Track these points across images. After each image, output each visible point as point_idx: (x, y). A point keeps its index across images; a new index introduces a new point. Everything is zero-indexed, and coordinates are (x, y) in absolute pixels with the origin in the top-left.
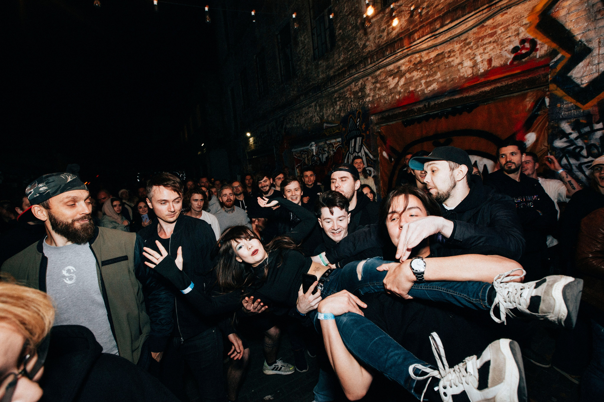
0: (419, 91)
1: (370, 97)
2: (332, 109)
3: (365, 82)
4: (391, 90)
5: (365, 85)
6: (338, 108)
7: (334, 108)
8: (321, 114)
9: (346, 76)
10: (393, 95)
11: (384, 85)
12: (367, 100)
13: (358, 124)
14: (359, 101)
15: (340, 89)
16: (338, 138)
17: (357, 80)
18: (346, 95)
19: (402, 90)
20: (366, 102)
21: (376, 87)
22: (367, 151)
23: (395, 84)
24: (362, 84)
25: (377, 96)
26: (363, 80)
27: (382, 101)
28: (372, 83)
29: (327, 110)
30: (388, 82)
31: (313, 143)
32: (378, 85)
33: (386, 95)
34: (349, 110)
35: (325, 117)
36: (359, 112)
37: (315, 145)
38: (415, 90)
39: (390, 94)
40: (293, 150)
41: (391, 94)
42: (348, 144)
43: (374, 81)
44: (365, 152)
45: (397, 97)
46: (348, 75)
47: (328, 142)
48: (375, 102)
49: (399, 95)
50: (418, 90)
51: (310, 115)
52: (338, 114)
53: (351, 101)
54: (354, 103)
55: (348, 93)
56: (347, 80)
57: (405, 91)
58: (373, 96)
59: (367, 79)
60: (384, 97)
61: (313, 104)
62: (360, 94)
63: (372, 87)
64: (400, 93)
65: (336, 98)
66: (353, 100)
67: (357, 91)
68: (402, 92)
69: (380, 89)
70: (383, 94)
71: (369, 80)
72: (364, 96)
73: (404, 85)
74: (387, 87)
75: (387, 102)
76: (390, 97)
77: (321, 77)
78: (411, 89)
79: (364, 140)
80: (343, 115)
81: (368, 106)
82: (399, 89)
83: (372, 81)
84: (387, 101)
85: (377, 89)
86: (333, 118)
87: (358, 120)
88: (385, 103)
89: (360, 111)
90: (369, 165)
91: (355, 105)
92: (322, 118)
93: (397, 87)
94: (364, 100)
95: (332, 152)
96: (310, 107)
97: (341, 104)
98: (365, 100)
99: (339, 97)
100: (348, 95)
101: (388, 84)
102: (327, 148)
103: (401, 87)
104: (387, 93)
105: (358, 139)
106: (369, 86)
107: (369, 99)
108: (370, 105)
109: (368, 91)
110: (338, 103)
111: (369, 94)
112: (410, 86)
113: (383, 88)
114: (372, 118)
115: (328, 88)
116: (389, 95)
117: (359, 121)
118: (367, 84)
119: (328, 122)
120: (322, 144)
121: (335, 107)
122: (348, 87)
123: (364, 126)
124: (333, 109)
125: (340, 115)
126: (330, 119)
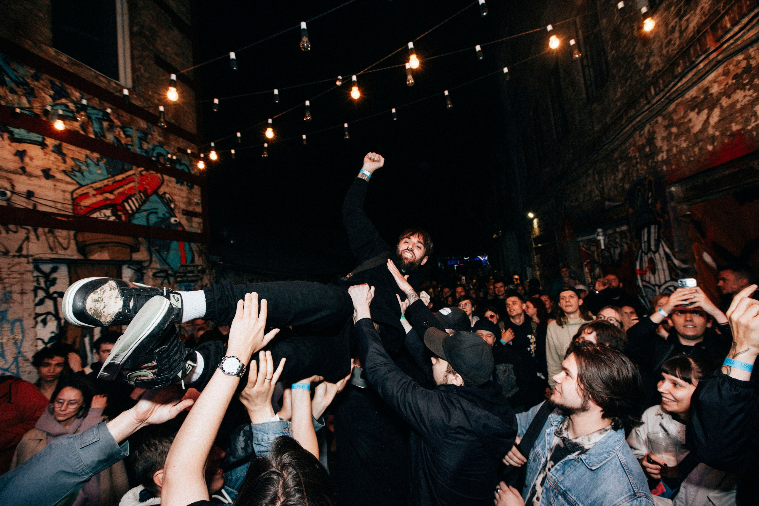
0: (752, 130)
1: (663, 152)
2: (613, 177)
3: (653, 127)
4: (696, 135)
5: (654, 132)
6: (620, 175)
7: (615, 177)
8: (601, 185)
9: (624, 122)
10: (701, 144)
11: (683, 129)
12: (660, 158)
13: (650, 201)
14: (648, 162)
15: (620, 145)
16: (623, 224)
17: (641, 126)
18: (629, 153)
19: (717, 133)
20: (658, 162)
21: (670, 133)
22: (667, 250)
23: (702, 122)
24: (649, 131)
25: (674, 150)
26: (650, 124)
27: (684, 157)
28: (664, 126)
29: (607, 180)
30: (690, 120)
31: (600, 230)
32: (674, 130)
33: (688, 147)
34: (635, 178)
35: (606, 191)
36: (650, 182)
37: (601, 234)
38: (743, 129)
39: (696, 142)
40: (579, 239)
41: (698, 142)
42: (639, 236)
43: (666, 123)
44: (666, 253)
45: (710, 148)
46: (626, 121)
47: (618, 230)
48: (672, 162)
49: (713, 143)
50: (749, 128)
51: (589, 188)
52: (621, 185)
53: (637, 163)
54: (641, 166)
55: (632, 149)
56: (627, 128)
57: (723, 134)
58: (668, 151)
59: (657, 122)
60: (687, 149)
61: (591, 171)
62: (647, 150)
63: (665, 134)
64: (713, 138)
65: (617, 159)
66: (638, 160)
67: (643, 145)
68: (718, 136)
69: (677, 136)
70: (684, 145)
71: (659, 122)
72: (656, 151)
73: (720, 121)
74: (688, 130)
75: (692, 159)
76: (696, 150)
77: (596, 129)
78: (735, 127)
79: (662, 230)
80: (627, 186)
81: (662, 170)
82: (711, 131)
83: (663, 124)
84: (691, 157)
85: (673, 137)
86: (616, 193)
87: (650, 194)
88: (690, 161)
89: (652, 179)
90: (674, 277)
91: (642, 169)
92: (602, 192)
93: (708, 127)
94: (655, 160)
95: (625, 247)
96: (588, 176)
97: (624, 169)
98: (657, 159)
99: (620, 158)
100: (631, 154)
101: (691, 125)
102: (619, 239)
103: (713, 127)
104: (690, 142)
105: (653, 229)
106: (661, 133)
107: (663, 157)
108: (664, 168)
109: (659, 143)
110: (620, 167)
111: (661, 147)
112: (731, 122)
113: (682, 134)
114: (673, 189)
115: (605, 145)
116: (694, 146)
117: (652, 196)
118: (657, 130)
119: (610, 200)
120: (610, 232)
121: (617, 174)
122: (631, 140)
123: (659, 206)
124: (615, 178)
125: (623, 187)
126: (612, 194)
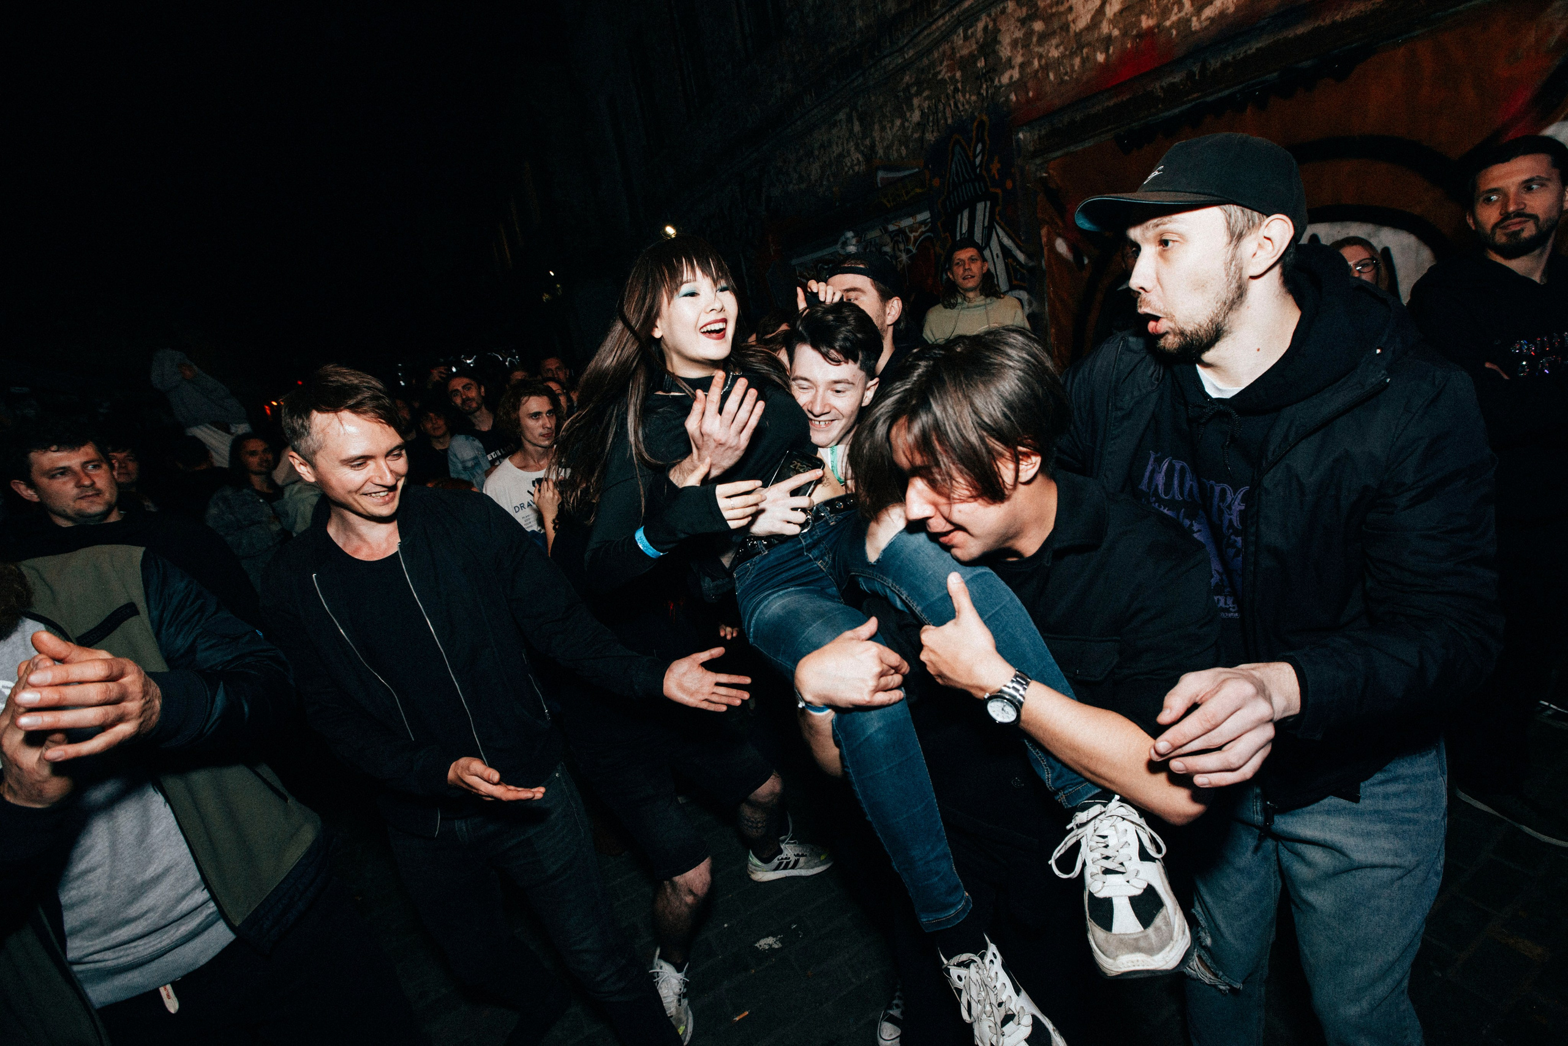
0: (1171, 27)
1: (1013, 67)
2: (898, 122)
3: (994, 21)
4: (1079, 35)
5: (996, 31)
6: (916, 116)
7: (904, 119)
8: (868, 142)
9: (938, 7)
10: (1085, 51)
11: (1056, 25)
12: (1005, 79)
13: (978, 161)
14: (981, 87)
15: (919, 56)
16: (920, 212)
17: (969, 19)
18: (939, 72)
19: (1116, 32)
20: (1001, 86)
21: (1030, 33)
22: (1007, 241)
23: (1093, 12)
24: (986, 28)
25: (1036, 63)
26: (989, 15)
27: (1052, 76)
28: (1018, 20)
29: (883, 129)
30: (1070, 9)
31: (850, 234)
32: (1038, 26)
33: (1063, 56)
34: (949, 121)
35: (881, 152)
36: (982, 124)
37: (854, 241)
38: (1158, 26)
39: (1077, 48)
40: (794, 262)
41: (1080, 47)
42: (951, 225)
43: (1023, 12)
44: (1002, 246)
45: (1101, 57)
46: (942, 6)
47: (891, 228)
48: (1029, 85)
49: (1107, 50)
50: (1168, 23)
51: (836, 150)
52: (916, 136)
53: (956, 90)
54: (964, 96)
55: (945, 63)
56: (941, 22)
57: (1125, 34)
58: (1022, 66)
59: (1003, 11)
60: (1059, 61)
61: (842, 116)
62: (981, 64)
63: (1019, 34)
64: (1108, 40)
65: (908, 87)
66: (959, 85)
67: (971, 55)
68: (1116, 37)
69: (1043, 38)
70: (1055, 53)
71: (1009, 10)
72: (996, 67)
73: (1121, 11)
74: (1065, 27)
75: (1066, 78)
76: (1077, 61)
77: (860, 24)
78: (1146, 22)
79: (997, 209)
80: (930, 137)
81: (1008, 99)
82: (1105, 28)
83: (1016, 15)
84: (1066, 73)
85: (1035, 39)
86: (904, 152)
87: (979, 147)
88: (1062, 82)
89: (985, 118)
90: (1015, 283)
91: (967, 100)
92: (869, 155)
93: (1101, 22)
94: (996, 82)
95: (904, 257)
96: (835, 125)
97: (926, 104)
98: (999, 81)
99: (918, 83)
100: (944, 74)
101: (1070, 18)
102: (891, 245)
103: (1110, 21)
104: (1066, 49)
105: (980, 206)
106: (1009, 33)
107: (1011, 77)
108: (1013, 97)
109: (1005, 52)
110: (916, 102)
111: (1010, 59)
112: (1142, 12)
113: (1054, 33)
114: (1021, 136)
115: (885, 57)
116: (1073, 54)
117: (982, 151)
118: (1003, 28)
119: (888, 168)
120: (874, 234)
121: (908, 114)
122: (946, 47)
123: (995, 166)
124: (902, 124)
125: (921, 139)
126: (895, 155)
